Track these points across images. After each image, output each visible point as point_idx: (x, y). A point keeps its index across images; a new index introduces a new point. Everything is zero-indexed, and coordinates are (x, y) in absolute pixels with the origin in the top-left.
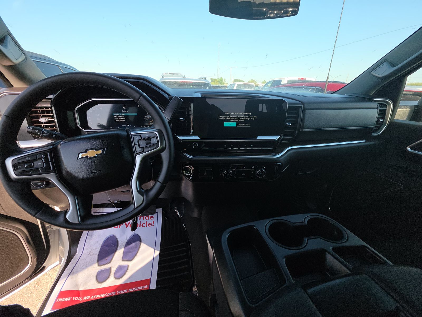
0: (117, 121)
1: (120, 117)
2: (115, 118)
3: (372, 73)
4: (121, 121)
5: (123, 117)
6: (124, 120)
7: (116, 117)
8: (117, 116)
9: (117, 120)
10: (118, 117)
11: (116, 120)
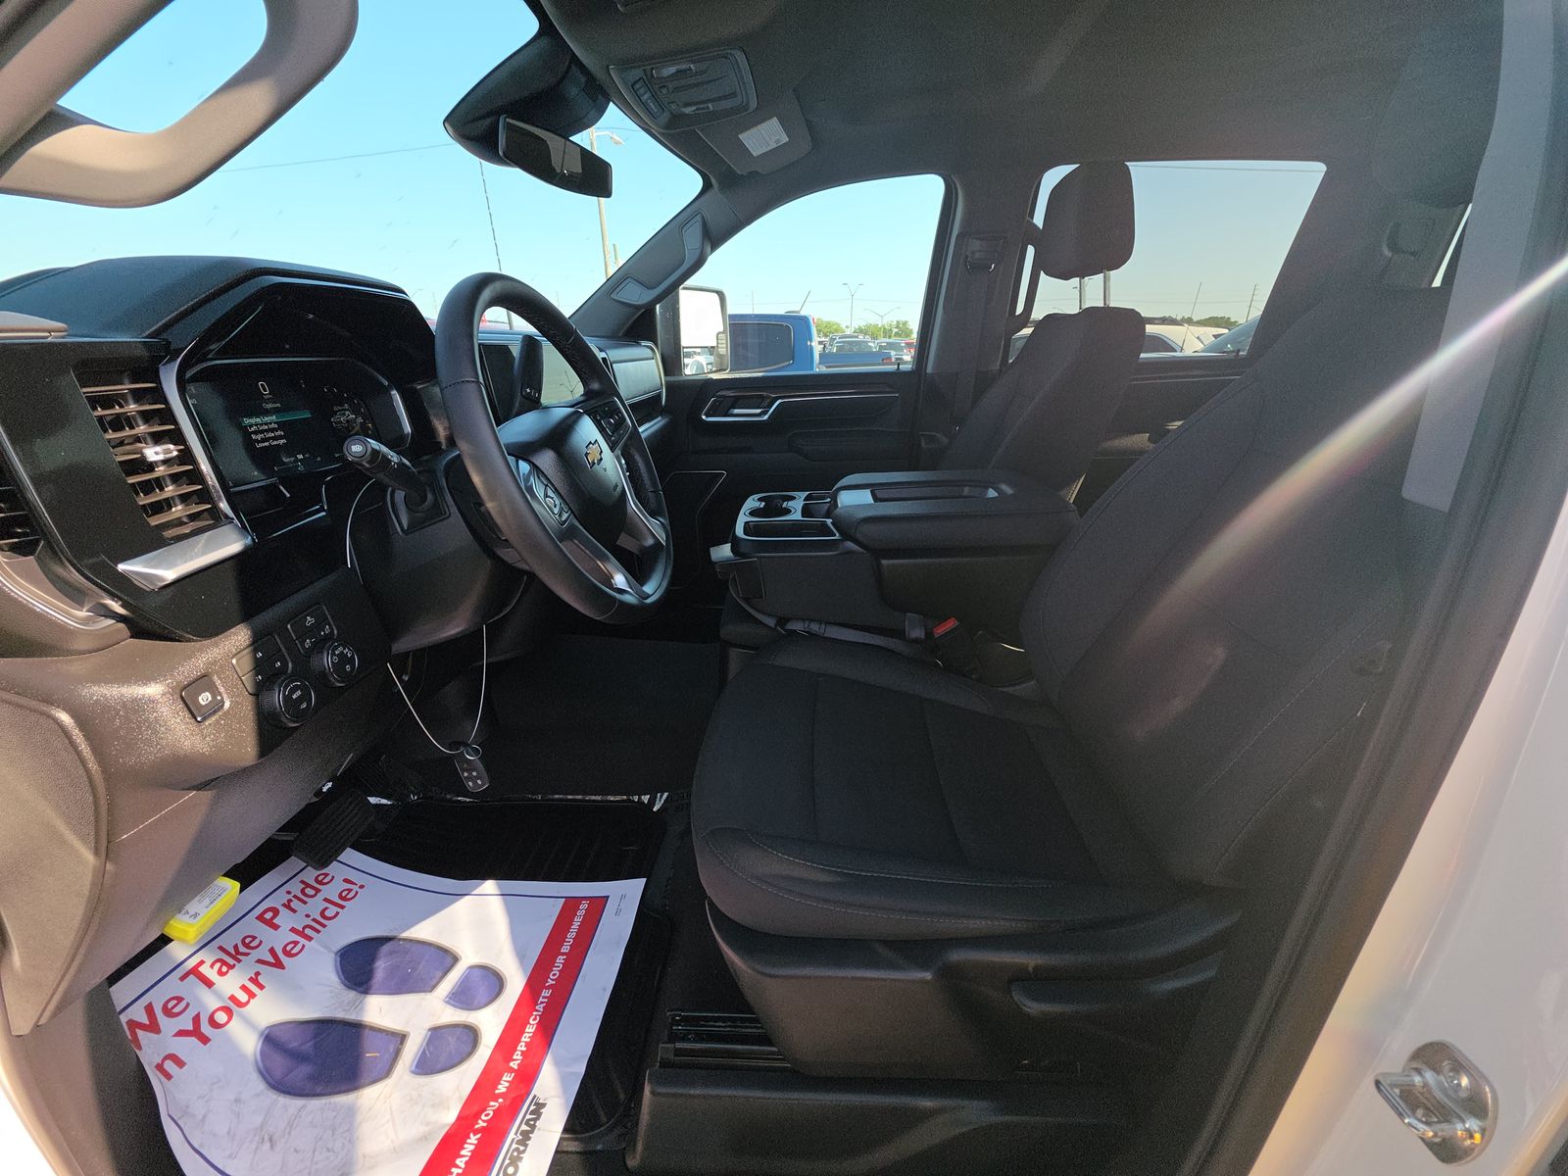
0: (264, 445)
1: (267, 431)
2: (253, 437)
3: (613, 296)
4: (275, 443)
5: (276, 430)
6: (280, 437)
7: (255, 433)
8: (256, 425)
9: (263, 440)
10: (262, 432)
11: (258, 442)
